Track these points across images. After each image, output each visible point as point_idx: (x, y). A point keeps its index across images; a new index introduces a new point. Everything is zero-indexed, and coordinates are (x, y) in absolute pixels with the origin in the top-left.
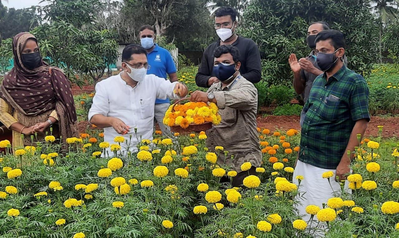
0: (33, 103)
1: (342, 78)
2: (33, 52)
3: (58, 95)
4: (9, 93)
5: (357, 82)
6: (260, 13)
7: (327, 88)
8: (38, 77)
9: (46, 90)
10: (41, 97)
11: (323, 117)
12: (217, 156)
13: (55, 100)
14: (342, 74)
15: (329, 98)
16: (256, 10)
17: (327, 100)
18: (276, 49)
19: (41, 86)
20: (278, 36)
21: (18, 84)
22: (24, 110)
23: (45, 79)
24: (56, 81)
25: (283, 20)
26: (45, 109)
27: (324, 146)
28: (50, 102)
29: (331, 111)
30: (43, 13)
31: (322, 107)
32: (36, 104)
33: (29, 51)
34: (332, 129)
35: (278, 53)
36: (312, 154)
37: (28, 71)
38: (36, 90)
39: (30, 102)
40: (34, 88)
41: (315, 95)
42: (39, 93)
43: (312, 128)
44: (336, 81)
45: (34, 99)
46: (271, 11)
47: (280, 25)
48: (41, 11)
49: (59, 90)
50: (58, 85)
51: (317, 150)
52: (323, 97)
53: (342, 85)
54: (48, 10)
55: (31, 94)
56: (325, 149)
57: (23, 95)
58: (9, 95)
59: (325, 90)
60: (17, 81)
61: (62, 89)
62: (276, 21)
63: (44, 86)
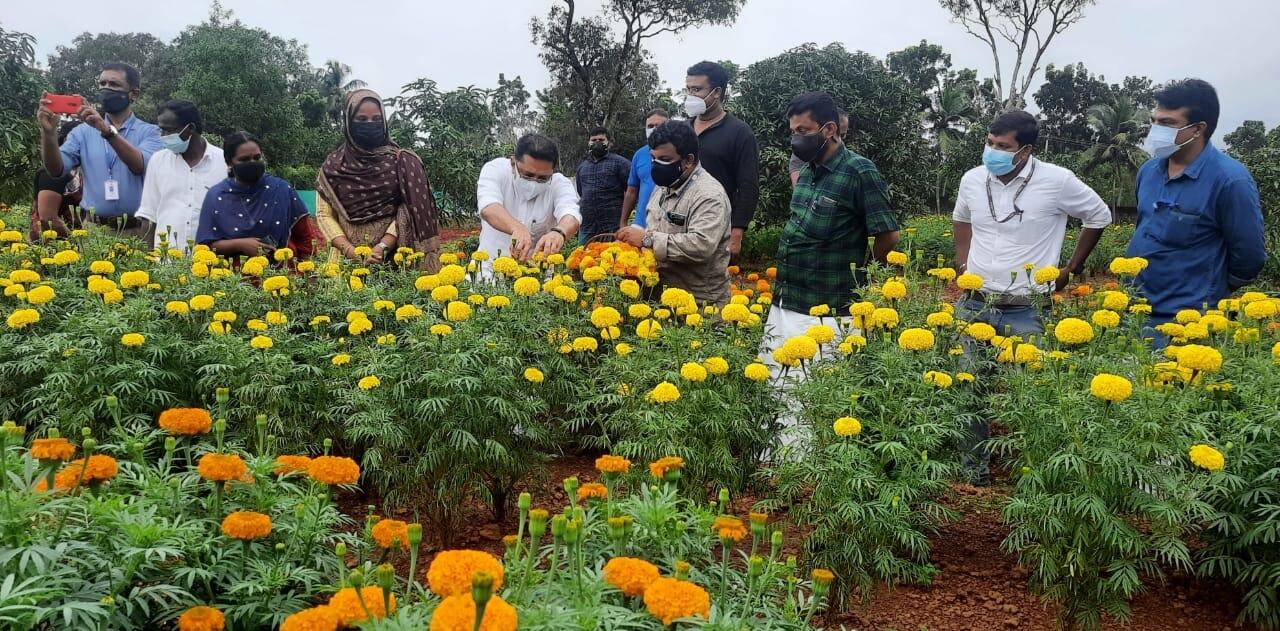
0: (362, 202)
1: (838, 167)
2: (370, 121)
3: (404, 191)
4: (330, 184)
5: (860, 172)
6: (743, 113)
7: (816, 186)
8: (375, 161)
9: (386, 183)
10: (377, 193)
11: (811, 232)
12: (640, 286)
13: (398, 200)
14: (838, 160)
15: (819, 203)
16: (738, 109)
17: (817, 206)
18: (767, 170)
19: (379, 175)
20: (771, 148)
21: (343, 169)
22: (348, 213)
23: (387, 165)
24: (403, 169)
25: (780, 125)
26: (380, 213)
27: (813, 278)
28: (391, 202)
29: (822, 224)
30: (408, 107)
31: (809, 217)
32: (367, 203)
33: (365, 118)
34: (825, 248)
35: (771, 176)
36: (795, 293)
37: (361, 150)
38: (369, 182)
39: (359, 200)
40: (366, 178)
41: (798, 198)
42: (374, 186)
43: (792, 250)
44: (829, 172)
45: (365, 195)
46: (761, 112)
47: (775, 133)
48: (404, 105)
49: (406, 185)
50: (405, 176)
51: (802, 285)
52: (809, 201)
53: (839, 179)
54: (415, 104)
55: (362, 187)
56: (815, 283)
57: (349, 187)
58: (329, 187)
59: (813, 188)
60: (342, 164)
61: (410, 184)
62: (768, 126)
63: (383, 175)
